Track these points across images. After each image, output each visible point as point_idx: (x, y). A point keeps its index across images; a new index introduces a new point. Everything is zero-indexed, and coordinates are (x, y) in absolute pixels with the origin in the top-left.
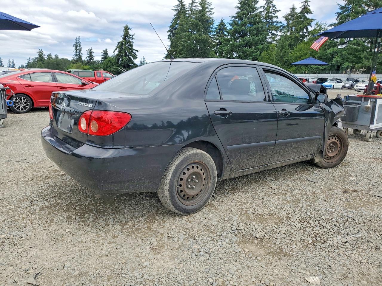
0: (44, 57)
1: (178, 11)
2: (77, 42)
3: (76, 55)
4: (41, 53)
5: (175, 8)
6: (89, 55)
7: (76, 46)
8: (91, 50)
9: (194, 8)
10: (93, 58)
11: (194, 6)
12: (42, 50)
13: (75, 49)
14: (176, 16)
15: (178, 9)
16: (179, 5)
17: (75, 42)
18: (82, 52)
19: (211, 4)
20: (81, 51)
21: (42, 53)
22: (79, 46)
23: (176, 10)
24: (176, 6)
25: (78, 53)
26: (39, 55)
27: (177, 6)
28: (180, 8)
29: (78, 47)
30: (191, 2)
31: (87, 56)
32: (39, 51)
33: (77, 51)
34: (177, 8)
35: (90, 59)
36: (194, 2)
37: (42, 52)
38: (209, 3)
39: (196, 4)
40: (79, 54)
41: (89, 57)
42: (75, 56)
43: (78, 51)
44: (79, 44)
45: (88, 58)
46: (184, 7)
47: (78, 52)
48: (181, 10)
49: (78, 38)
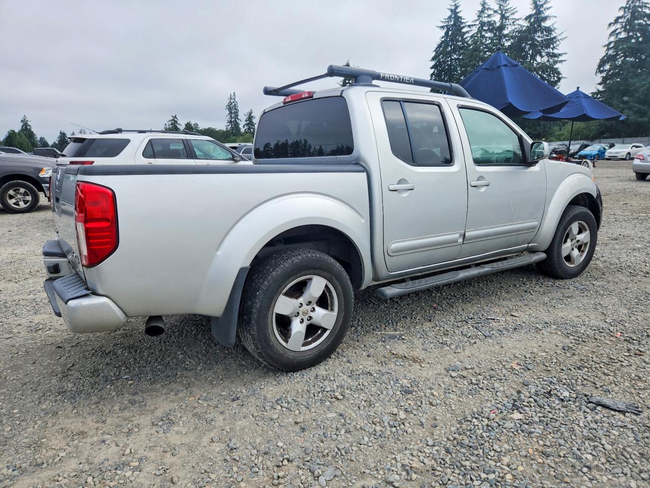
0: (178, 126)
1: (445, 30)
2: (232, 101)
3: (231, 122)
4: (174, 121)
5: (443, 24)
6: (248, 122)
7: (230, 108)
8: (250, 114)
9: (486, 20)
10: (254, 126)
11: (486, 15)
12: (175, 117)
13: (228, 113)
14: (443, 39)
15: (447, 26)
16: (450, 17)
17: (229, 102)
18: (239, 117)
19: (515, 11)
20: (238, 115)
21: (176, 122)
22: (235, 108)
23: (443, 27)
24: (444, 20)
25: (233, 120)
26: (171, 124)
27: (447, 20)
28: (452, 23)
29: (232, 109)
30: (480, 8)
31: (246, 123)
32: (171, 118)
33: (231, 116)
34: (446, 24)
35: (249, 129)
36: (488, 9)
37: (176, 120)
38: (512, 9)
39: (491, 12)
40: (235, 120)
41: (247, 124)
42: (229, 124)
43: (233, 115)
44: (235, 105)
45: (246, 128)
46: (460, 22)
47: (234, 118)
48: (454, 26)
49: (232, 95)
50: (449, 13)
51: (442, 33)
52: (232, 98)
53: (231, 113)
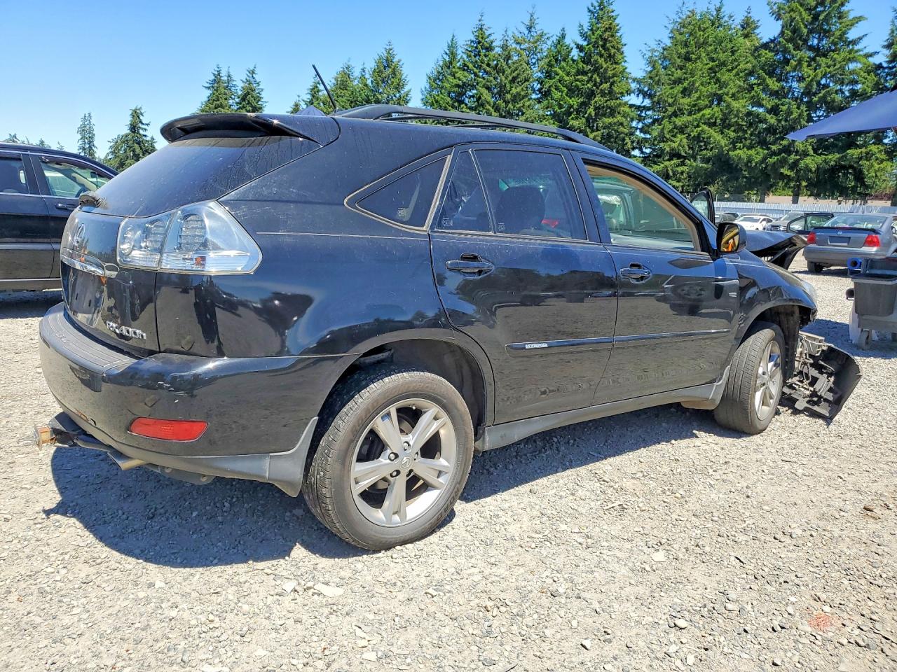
50: (213, 77)
51: (208, 92)
52: (87, 118)
53: (83, 138)
